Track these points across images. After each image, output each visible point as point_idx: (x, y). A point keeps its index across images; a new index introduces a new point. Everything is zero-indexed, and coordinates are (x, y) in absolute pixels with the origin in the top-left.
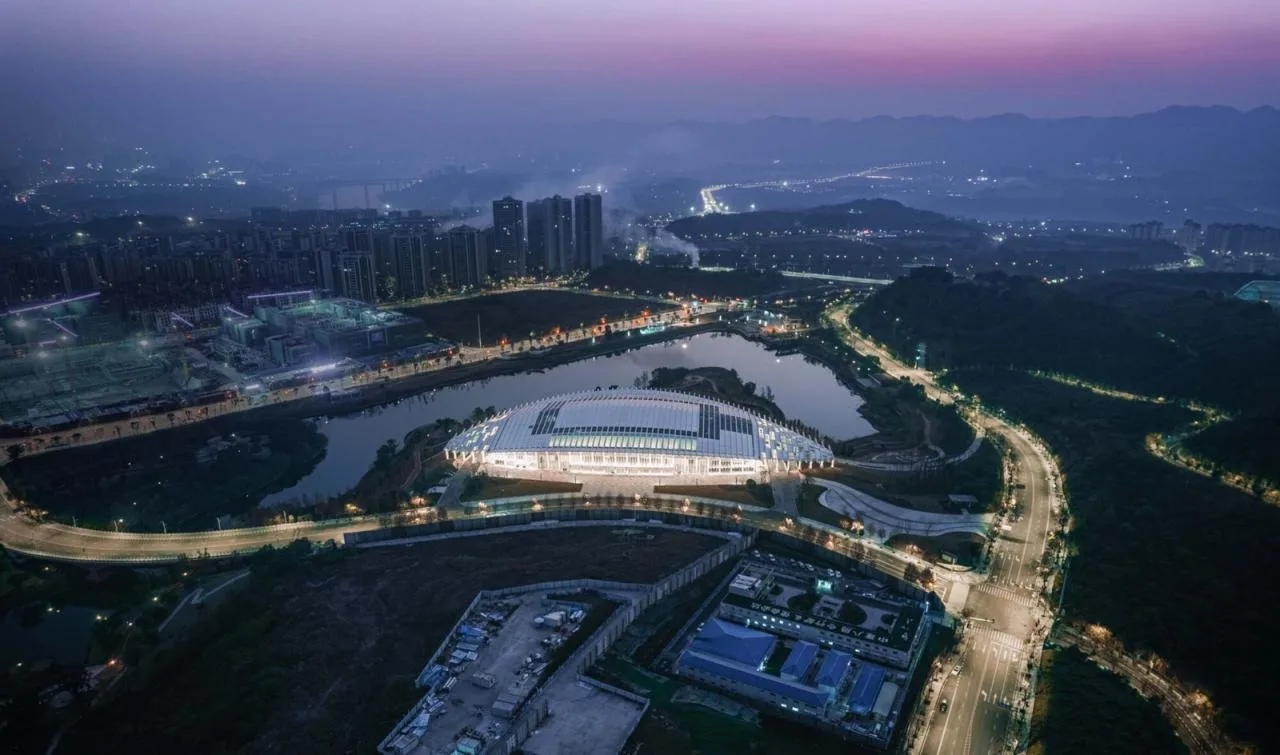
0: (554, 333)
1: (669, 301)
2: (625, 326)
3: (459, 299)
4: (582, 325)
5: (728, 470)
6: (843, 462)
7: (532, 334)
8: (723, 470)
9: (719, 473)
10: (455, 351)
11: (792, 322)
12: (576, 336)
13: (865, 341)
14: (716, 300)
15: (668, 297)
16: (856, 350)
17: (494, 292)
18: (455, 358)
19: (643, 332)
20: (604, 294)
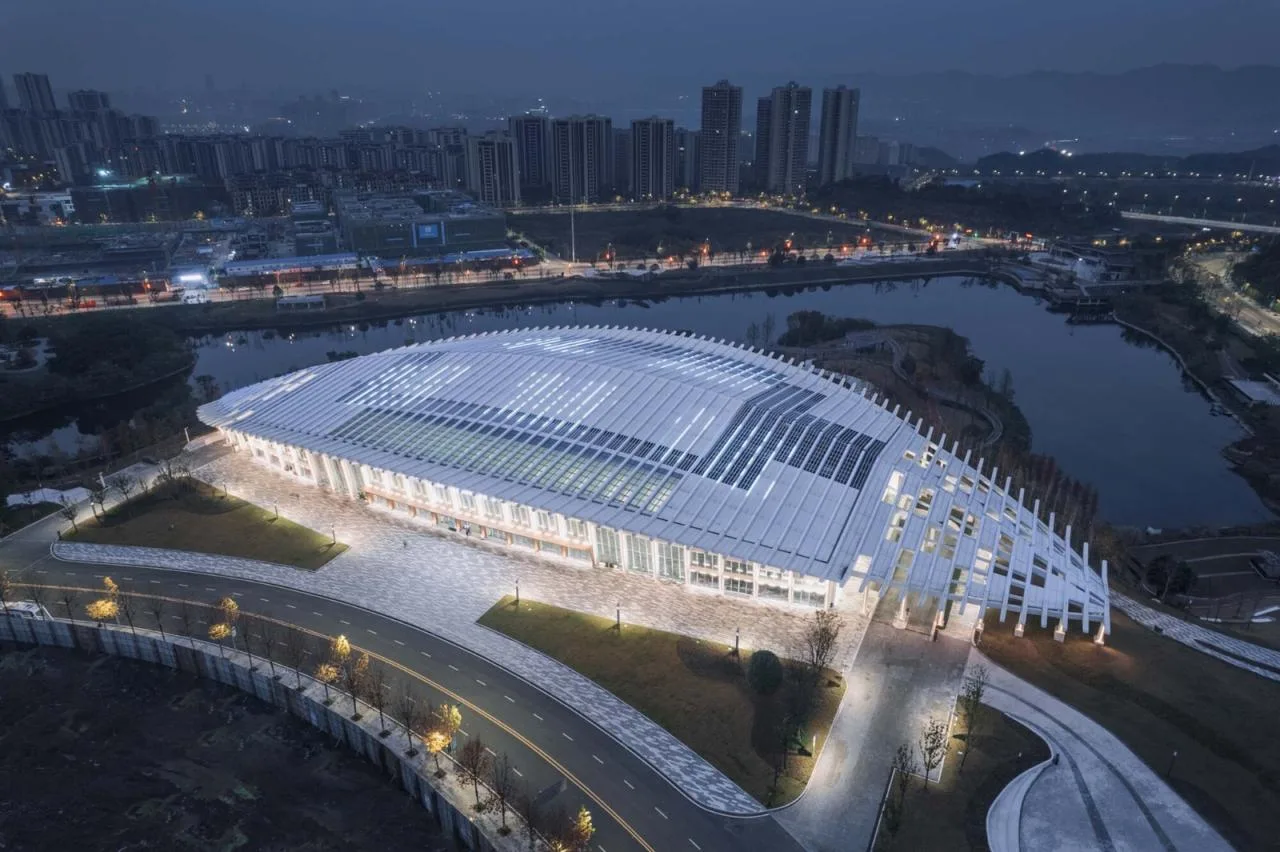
2: (817, 253)
5: (746, 587)
6: (1150, 618)
8: (731, 584)
9: (720, 591)
11: (1114, 269)
13: (1264, 311)
14: (994, 235)
16: (1240, 324)
17: (675, 205)
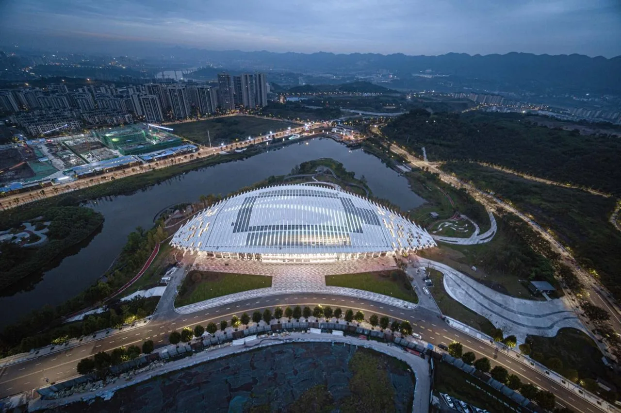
0: (248, 139)
1: (298, 122)
2: (280, 135)
3: (203, 119)
4: (261, 134)
7: (237, 140)
10: (197, 150)
11: (356, 134)
12: (258, 140)
14: (318, 122)
15: (297, 120)
16: (391, 150)
17: (220, 116)
18: (196, 154)
19: (290, 138)
20: (269, 118)
